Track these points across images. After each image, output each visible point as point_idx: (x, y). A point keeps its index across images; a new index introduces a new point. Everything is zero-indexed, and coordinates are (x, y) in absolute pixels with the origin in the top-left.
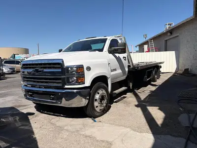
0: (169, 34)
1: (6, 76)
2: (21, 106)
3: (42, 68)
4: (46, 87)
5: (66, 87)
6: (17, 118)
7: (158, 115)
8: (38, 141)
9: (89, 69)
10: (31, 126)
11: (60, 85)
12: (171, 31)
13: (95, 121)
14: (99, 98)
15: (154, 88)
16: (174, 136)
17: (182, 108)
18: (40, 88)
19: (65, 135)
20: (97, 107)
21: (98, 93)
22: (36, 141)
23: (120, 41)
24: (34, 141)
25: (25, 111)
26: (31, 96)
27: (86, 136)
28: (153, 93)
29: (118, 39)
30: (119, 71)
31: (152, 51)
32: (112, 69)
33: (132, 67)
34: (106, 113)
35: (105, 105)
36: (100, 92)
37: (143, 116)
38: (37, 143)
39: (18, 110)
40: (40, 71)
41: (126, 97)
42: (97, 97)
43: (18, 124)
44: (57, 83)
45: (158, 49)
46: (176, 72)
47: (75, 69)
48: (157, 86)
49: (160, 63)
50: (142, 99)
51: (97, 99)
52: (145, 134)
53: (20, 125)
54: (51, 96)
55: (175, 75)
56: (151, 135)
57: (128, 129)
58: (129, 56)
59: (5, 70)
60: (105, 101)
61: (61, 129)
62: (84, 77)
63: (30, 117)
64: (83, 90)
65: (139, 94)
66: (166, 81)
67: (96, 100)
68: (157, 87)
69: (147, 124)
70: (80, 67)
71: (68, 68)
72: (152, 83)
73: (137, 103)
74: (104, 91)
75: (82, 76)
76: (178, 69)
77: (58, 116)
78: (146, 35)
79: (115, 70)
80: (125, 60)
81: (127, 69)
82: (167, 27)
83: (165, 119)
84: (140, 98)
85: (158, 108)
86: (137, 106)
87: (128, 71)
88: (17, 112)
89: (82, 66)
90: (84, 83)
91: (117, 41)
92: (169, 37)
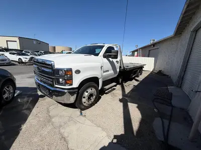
0: (152, 46)
3: (41, 66)
5: (56, 86)
6: (31, 99)
9: (78, 72)
10: (31, 111)
12: (154, 45)
13: (81, 114)
15: (136, 83)
20: (85, 103)
21: (87, 92)
23: (116, 49)
28: (135, 88)
29: (115, 47)
30: (111, 72)
31: (140, 56)
32: (105, 70)
33: (122, 68)
36: (89, 91)
39: (37, 92)
41: (115, 89)
42: (86, 94)
45: (144, 56)
46: (153, 71)
48: (139, 81)
49: (144, 65)
50: (126, 93)
51: (86, 97)
55: (152, 73)
58: (121, 60)
60: (94, 97)
62: (72, 79)
65: (125, 87)
66: (146, 78)
67: (84, 97)
71: (58, 70)
72: (136, 78)
73: (121, 97)
74: (94, 90)
76: (154, 69)
78: (137, 46)
79: (108, 71)
80: (118, 63)
81: (118, 70)
82: (152, 41)
85: (136, 105)
86: (120, 100)
87: (120, 71)
88: (35, 93)
89: (71, 69)
90: (72, 85)
91: (113, 48)
92: (152, 48)
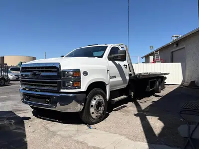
0: (175, 46)
1: (11, 82)
2: (20, 111)
3: (39, 71)
4: (42, 91)
5: (62, 91)
6: (13, 121)
7: (157, 124)
8: (28, 144)
9: (86, 73)
10: (24, 130)
11: (56, 89)
12: (177, 43)
13: (90, 128)
14: (96, 104)
15: (156, 99)
16: (170, 146)
17: (183, 119)
18: (36, 91)
19: (57, 139)
20: (93, 113)
21: (95, 99)
22: (26, 144)
23: (121, 49)
24: (25, 144)
25: (21, 115)
26: (27, 99)
27: (78, 142)
28: (155, 104)
29: (120, 47)
30: (119, 79)
31: (158, 62)
32: (112, 76)
33: (133, 75)
34: (103, 120)
35: (102, 112)
36: (97, 98)
37: (141, 125)
38: (27, 146)
39: (15, 114)
40: (38, 75)
41: (126, 106)
42: (94, 102)
43: (13, 127)
44: (53, 87)
45: (164, 61)
47: (72, 73)
48: (160, 96)
50: (143, 109)
51: (94, 105)
52: (139, 142)
53: (14, 128)
54: (47, 100)
55: (181, 87)
56: (147, 144)
57: (123, 137)
58: (130, 64)
59: (11, 76)
60: (102, 108)
61: (54, 134)
62: (80, 81)
63: (25, 121)
64: (79, 95)
65: (140, 104)
67: (92, 106)
68: (160, 98)
69: (143, 133)
70: (77, 72)
71: (64, 71)
72: (156, 94)
73: (136, 113)
74: (101, 98)
75: (79, 80)
76: (184, 81)
77: (53, 121)
78: (152, 47)
79: (115, 77)
80: (126, 68)
81: (128, 78)
82: (174, 39)
83: (163, 129)
84: (141, 108)
85: (158, 118)
86: (136, 115)
88: (13, 116)
89: (79, 70)
90: (80, 88)
91: (118, 49)
92: (175, 48)
